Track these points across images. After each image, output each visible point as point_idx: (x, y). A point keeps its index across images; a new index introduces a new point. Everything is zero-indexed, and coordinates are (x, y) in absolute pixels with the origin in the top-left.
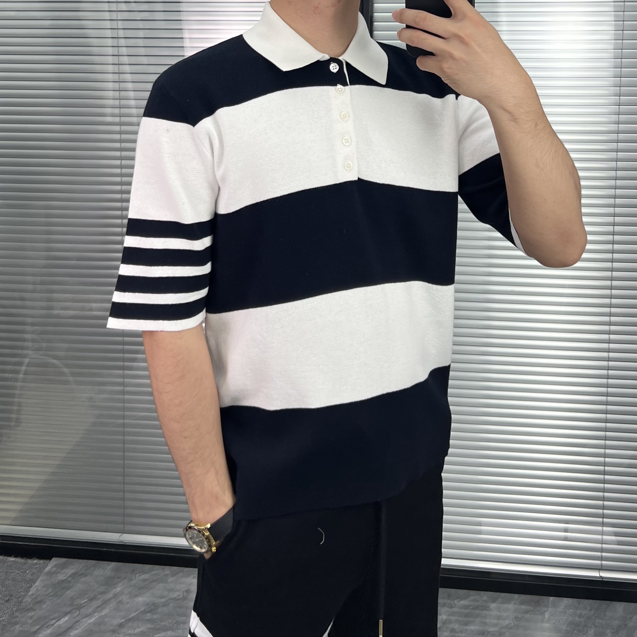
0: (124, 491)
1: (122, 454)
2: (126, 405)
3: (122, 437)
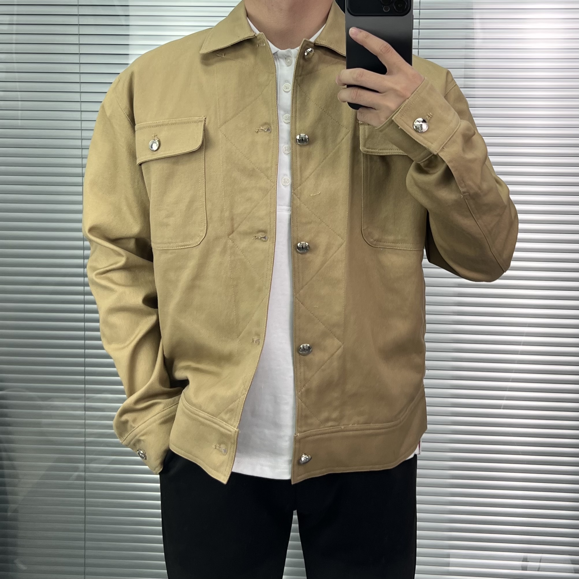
0: (85, 540)
1: (83, 499)
2: (87, 448)
3: (84, 482)
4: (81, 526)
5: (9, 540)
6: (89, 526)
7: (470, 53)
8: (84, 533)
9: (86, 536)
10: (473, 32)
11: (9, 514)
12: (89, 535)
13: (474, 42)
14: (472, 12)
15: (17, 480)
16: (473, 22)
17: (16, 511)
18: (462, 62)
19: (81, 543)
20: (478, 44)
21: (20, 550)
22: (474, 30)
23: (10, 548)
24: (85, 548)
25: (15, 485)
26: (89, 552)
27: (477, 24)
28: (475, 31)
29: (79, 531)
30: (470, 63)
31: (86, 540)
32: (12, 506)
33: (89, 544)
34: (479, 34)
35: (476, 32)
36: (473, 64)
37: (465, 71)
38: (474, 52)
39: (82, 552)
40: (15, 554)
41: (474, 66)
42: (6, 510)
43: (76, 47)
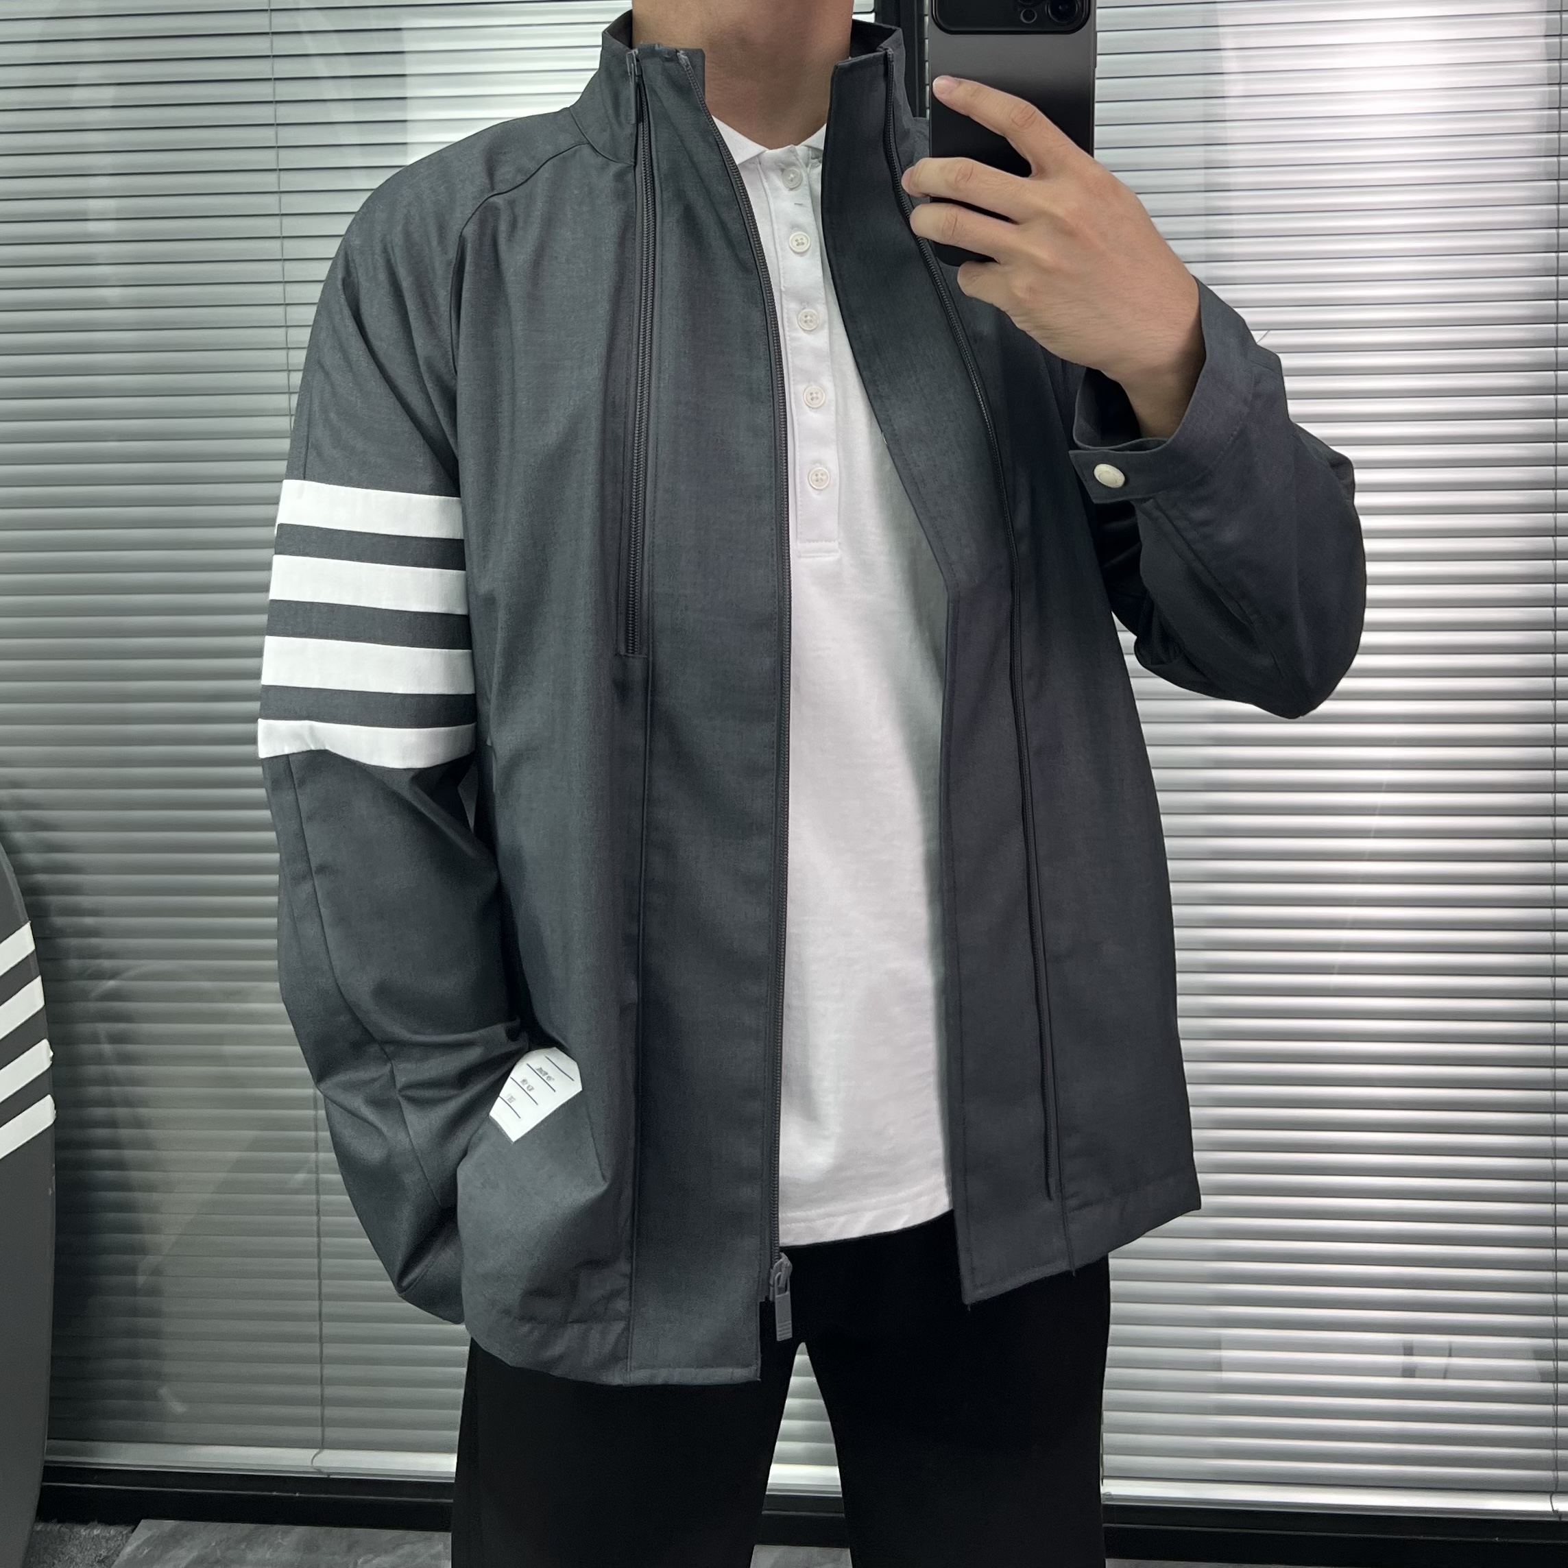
1: (315, 1240)
4: (312, 1306)
5: (143, 1343)
6: (329, 1307)
7: (1215, 131)
8: (318, 1323)
9: (325, 1331)
10: (1223, 81)
11: (141, 1280)
12: (330, 1328)
13: (1224, 105)
14: (1217, 34)
15: (156, 1196)
16: (1221, 57)
17: (157, 1272)
18: (1198, 155)
19: (314, 1349)
20: (1231, 109)
21: (169, 1367)
22: (1225, 75)
23: (145, 1363)
24: (321, 1360)
25: (152, 1208)
26: (331, 1371)
27: (1231, 63)
28: (1225, 77)
29: (309, 1318)
30: (1216, 154)
31: (324, 1340)
32: (151, 1260)
33: (331, 1349)
34: (1235, 87)
35: (1229, 81)
36: (1222, 157)
37: (1206, 174)
38: (1225, 128)
39: (313, 1370)
40: (159, 1376)
41: (1227, 161)
42: (132, 1270)
43: (271, 154)
